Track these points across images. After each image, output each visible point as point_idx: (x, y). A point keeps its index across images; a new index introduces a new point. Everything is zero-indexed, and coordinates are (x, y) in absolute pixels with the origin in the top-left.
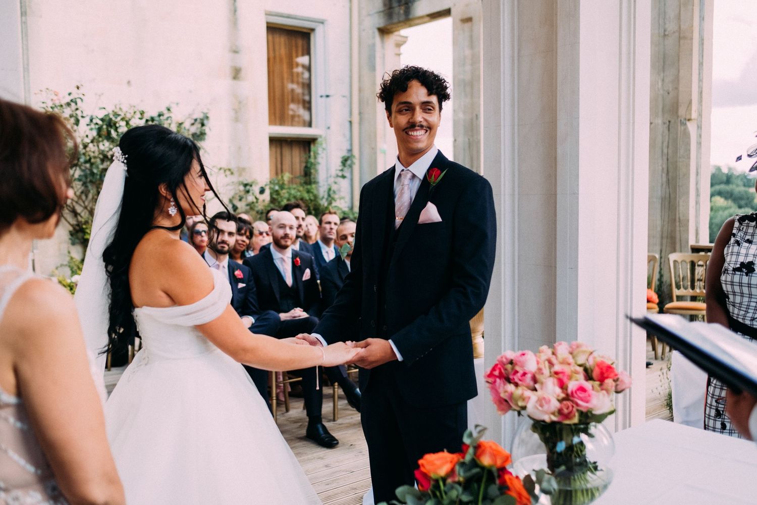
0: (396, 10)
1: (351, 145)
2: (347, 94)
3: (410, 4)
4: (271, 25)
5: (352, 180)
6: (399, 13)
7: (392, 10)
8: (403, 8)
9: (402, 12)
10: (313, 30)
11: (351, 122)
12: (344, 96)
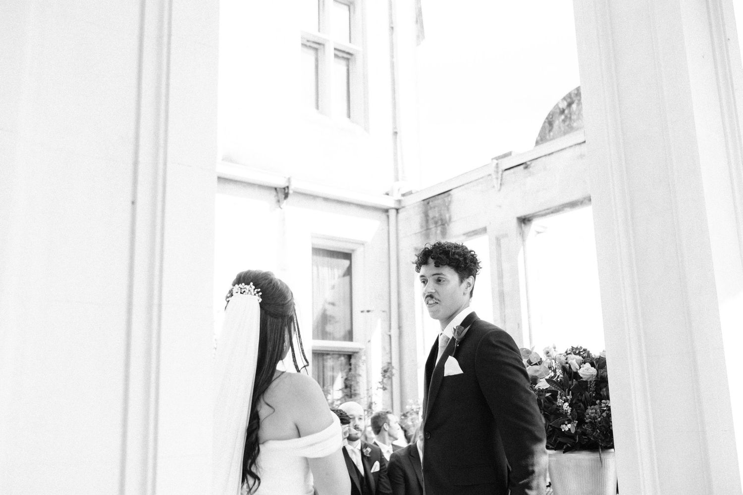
0: (433, 230)
1: (391, 358)
2: (386, 309)
3: (446, 225)
4: (316, 247)
5: (392, 393)
6: (436, 233)
7: (428, 231)
8: (439, 228)
9: (439, 232)
10: (353, 250)
11: (390, 336)
12: (383, 311)
